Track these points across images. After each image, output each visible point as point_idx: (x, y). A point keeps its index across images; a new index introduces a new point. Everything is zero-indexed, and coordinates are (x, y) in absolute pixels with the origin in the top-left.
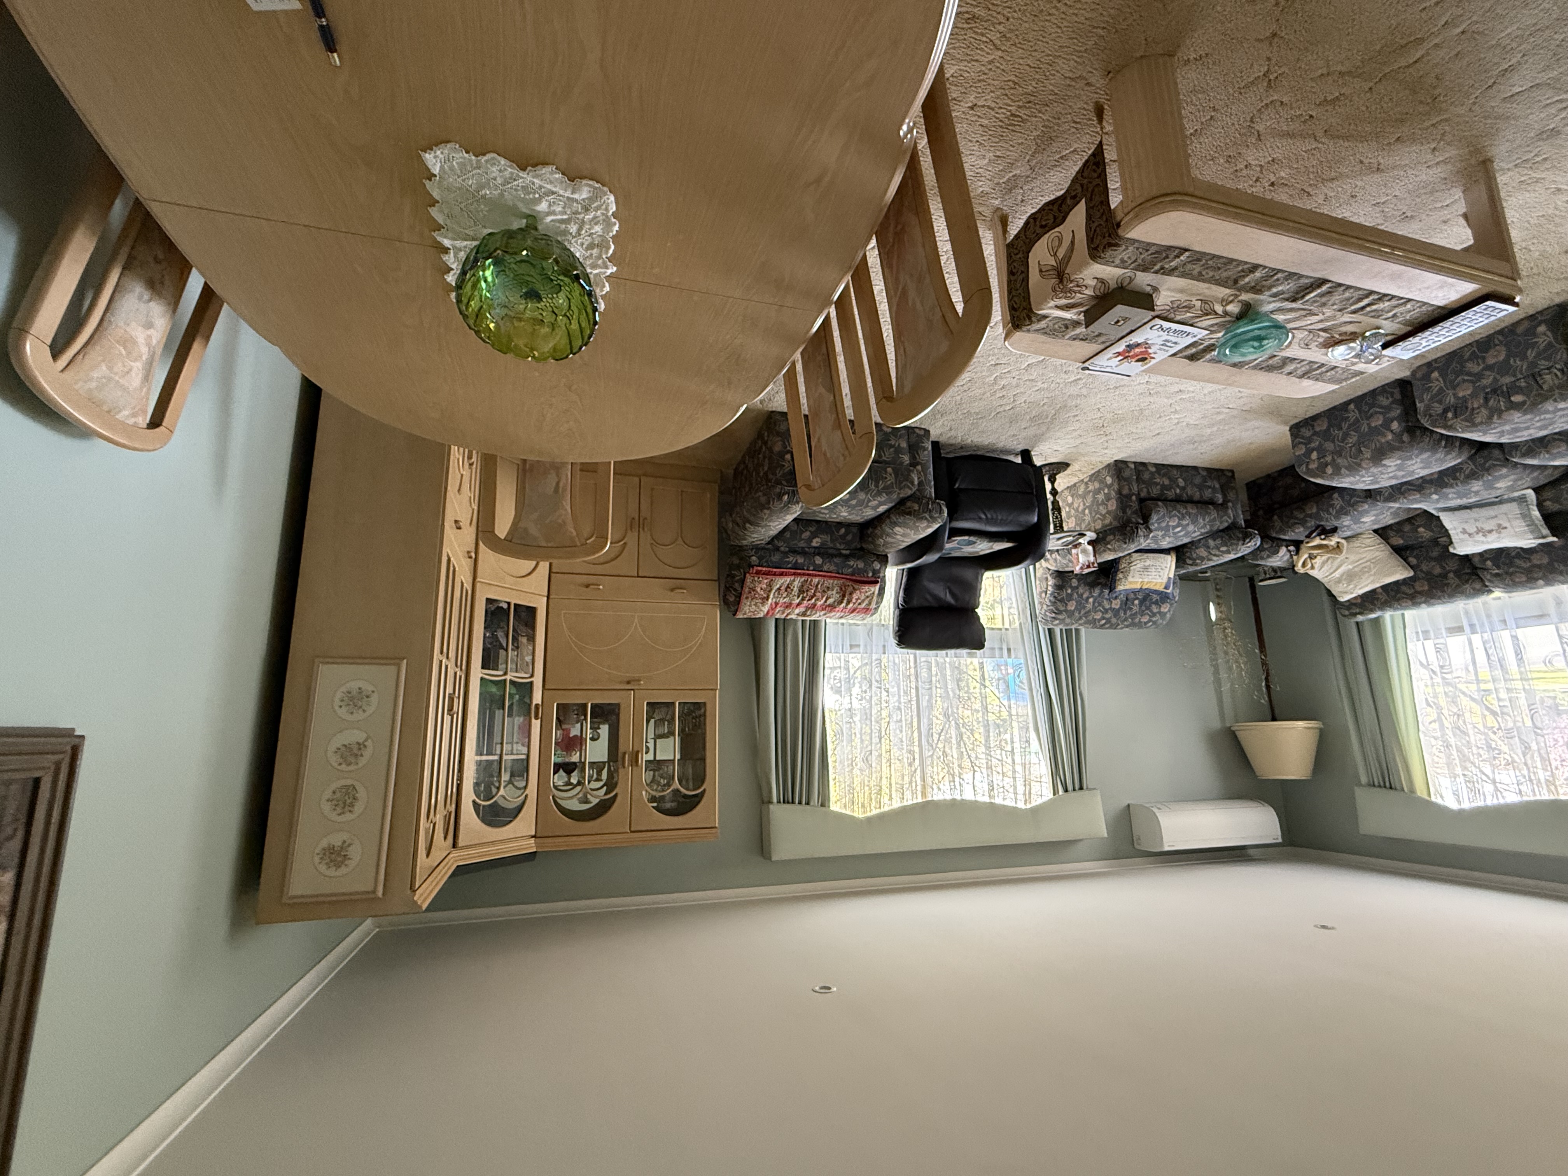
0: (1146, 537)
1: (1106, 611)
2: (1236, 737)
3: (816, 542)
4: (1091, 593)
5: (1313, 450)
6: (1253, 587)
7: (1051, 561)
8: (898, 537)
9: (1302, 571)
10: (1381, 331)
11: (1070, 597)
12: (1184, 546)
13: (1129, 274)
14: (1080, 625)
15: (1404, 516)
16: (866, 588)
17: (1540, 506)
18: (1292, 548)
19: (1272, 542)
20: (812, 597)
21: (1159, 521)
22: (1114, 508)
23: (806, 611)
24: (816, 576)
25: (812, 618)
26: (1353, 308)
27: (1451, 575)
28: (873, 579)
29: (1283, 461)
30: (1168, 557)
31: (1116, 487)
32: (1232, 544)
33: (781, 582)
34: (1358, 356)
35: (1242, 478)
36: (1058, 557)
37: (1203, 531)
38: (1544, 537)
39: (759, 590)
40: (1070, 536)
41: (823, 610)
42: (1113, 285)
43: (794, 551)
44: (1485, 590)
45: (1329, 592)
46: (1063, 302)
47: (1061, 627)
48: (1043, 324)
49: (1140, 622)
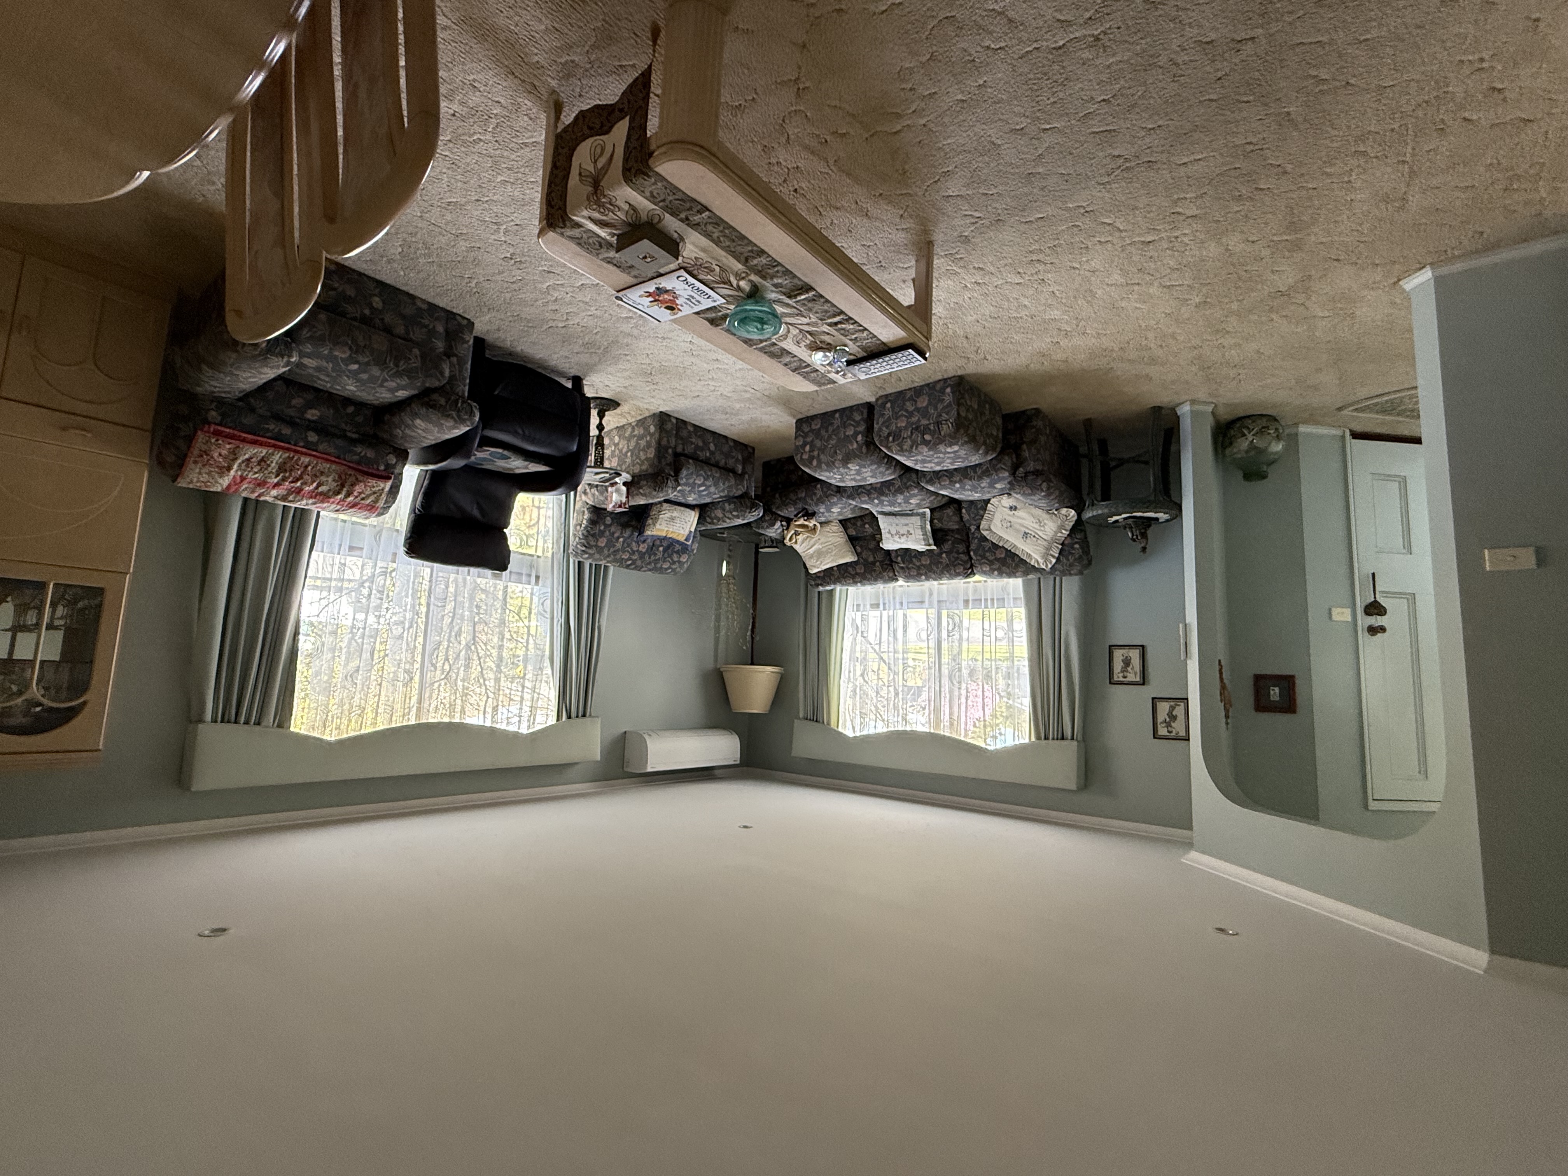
0: (674, 489)
1: (634, 552)
2: (722, 678)
3: (312, 414)
4: (622, 533)
5: (808, 443)
6: (757, 553)
7: (590, 495)
8: (420, 432)
9: (789, 544)
10: (847, 349)
11: (602, 534)
12: (706, 505)
13: (658, 212)
14: (608, 562)
15: (858, 514)
16: (372, 482)
17: (931, 522)
18: (784, 523)
19: (771, 517)
20: (297, 480)
21: (688, 477)
22: (652, 456)
23: (288, 494)
24: (306, 454)
25: (297, 505)
26: (830, 321)
27: (878, 564)
28: (384, 474)
29: (787, 448)
30: (693, 513)
31: (657, 435)
32: (741, 511)
33: (250, 451)
34: (829, 364)
35: (761, 457)
36: (597, 493)
37: (722, 494)
38: (930, 545)
39: (216, 455)
40: (607, 473)
41: (311, 497)
42: (644, 218)
43: (278, 418)
44: (894, 579)
45: (804, 564)
46: (596, 215)
47: (590, 561)
48: (576, 232)
49: (661, 568)
